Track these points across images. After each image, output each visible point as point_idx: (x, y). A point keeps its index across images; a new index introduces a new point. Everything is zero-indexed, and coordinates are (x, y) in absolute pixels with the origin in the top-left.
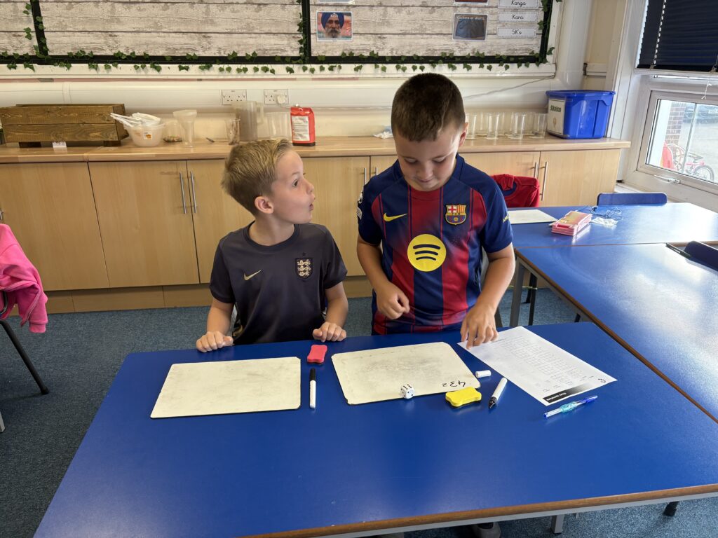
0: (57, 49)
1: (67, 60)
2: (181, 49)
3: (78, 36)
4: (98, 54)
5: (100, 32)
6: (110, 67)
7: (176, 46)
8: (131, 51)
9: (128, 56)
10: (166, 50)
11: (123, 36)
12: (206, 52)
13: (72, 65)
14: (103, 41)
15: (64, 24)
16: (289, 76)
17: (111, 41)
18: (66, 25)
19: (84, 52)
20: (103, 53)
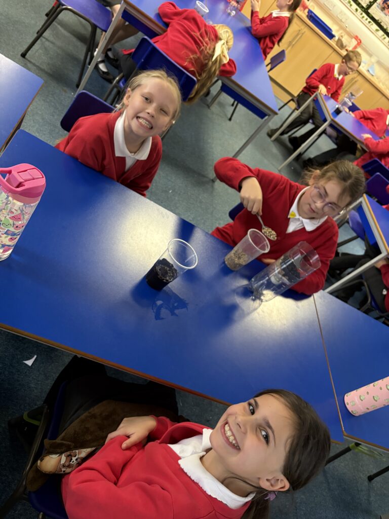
16: (354, 11)
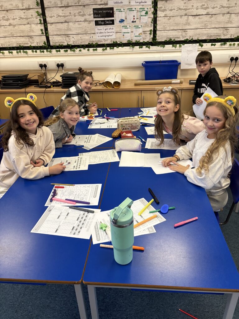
0: (160, 39)
1: (164, 43)
2: (214, 36)
3: (170, 32)
4: (177, 40)
5: (180, 30)
6: (181, 46)
7: (211, 35)
8: (191, 38)
9: (190, 40)
10: (207, 36)
11: (190, 31)
12: (225, 36)
13: (166, 45)
14: (180, 34)
15: (165, 27)
17: (184, 34)
18: (166, 28)
19: (171, 40)
20: (179, 40)
